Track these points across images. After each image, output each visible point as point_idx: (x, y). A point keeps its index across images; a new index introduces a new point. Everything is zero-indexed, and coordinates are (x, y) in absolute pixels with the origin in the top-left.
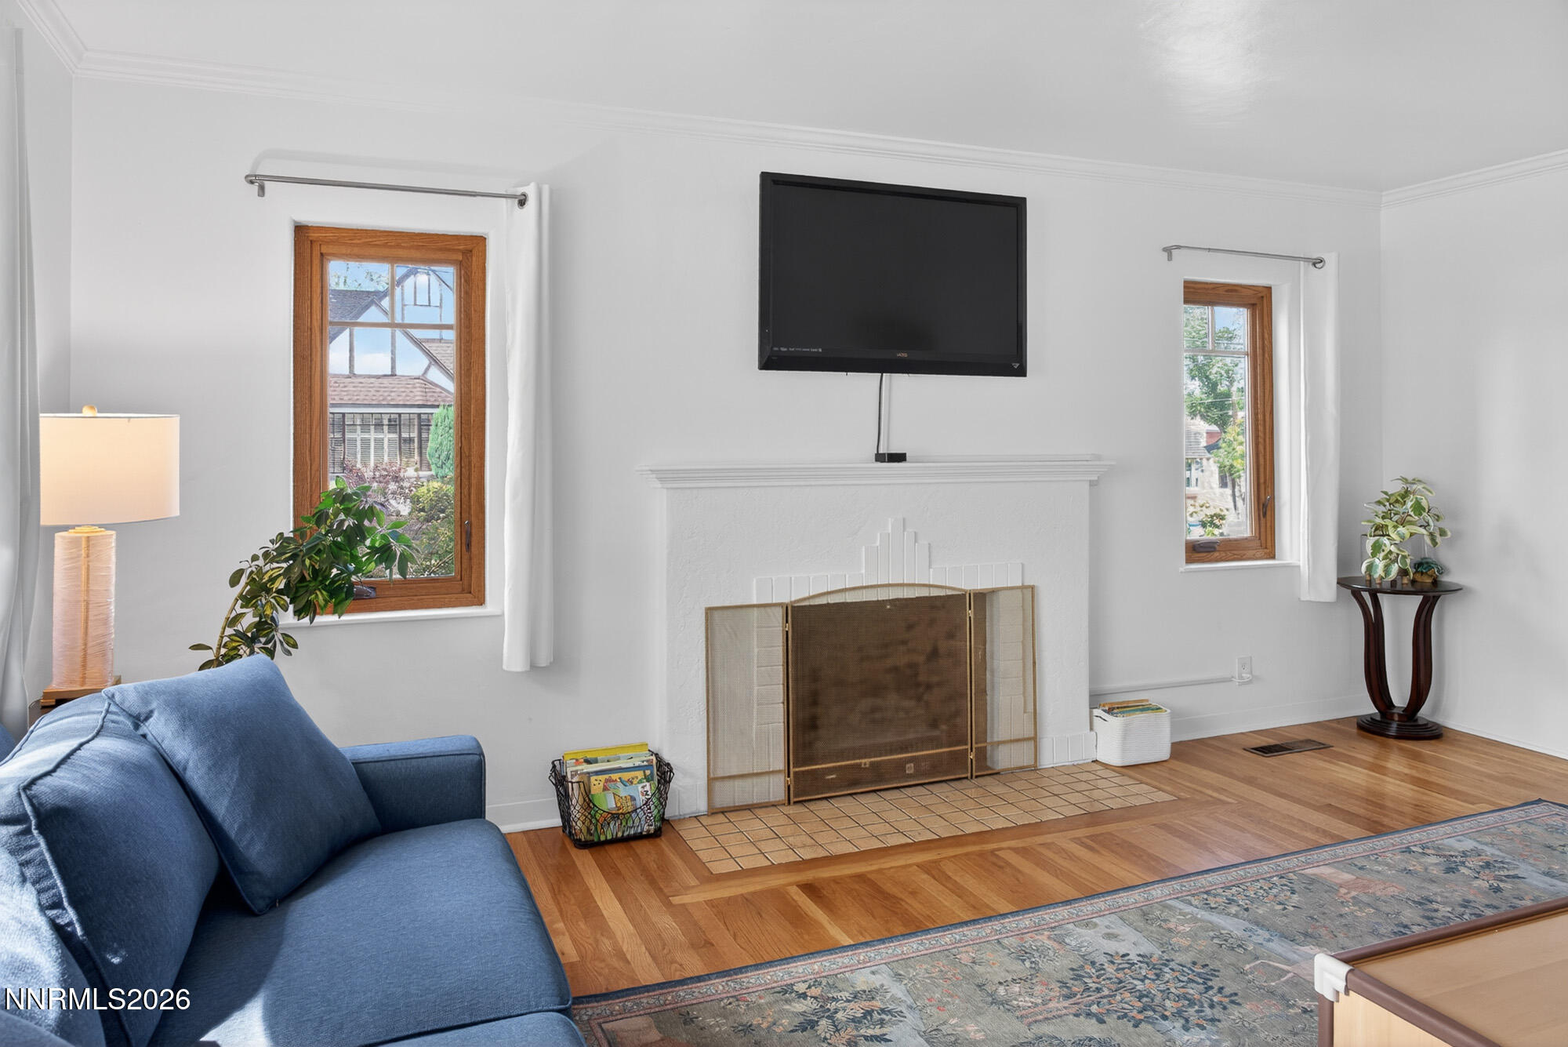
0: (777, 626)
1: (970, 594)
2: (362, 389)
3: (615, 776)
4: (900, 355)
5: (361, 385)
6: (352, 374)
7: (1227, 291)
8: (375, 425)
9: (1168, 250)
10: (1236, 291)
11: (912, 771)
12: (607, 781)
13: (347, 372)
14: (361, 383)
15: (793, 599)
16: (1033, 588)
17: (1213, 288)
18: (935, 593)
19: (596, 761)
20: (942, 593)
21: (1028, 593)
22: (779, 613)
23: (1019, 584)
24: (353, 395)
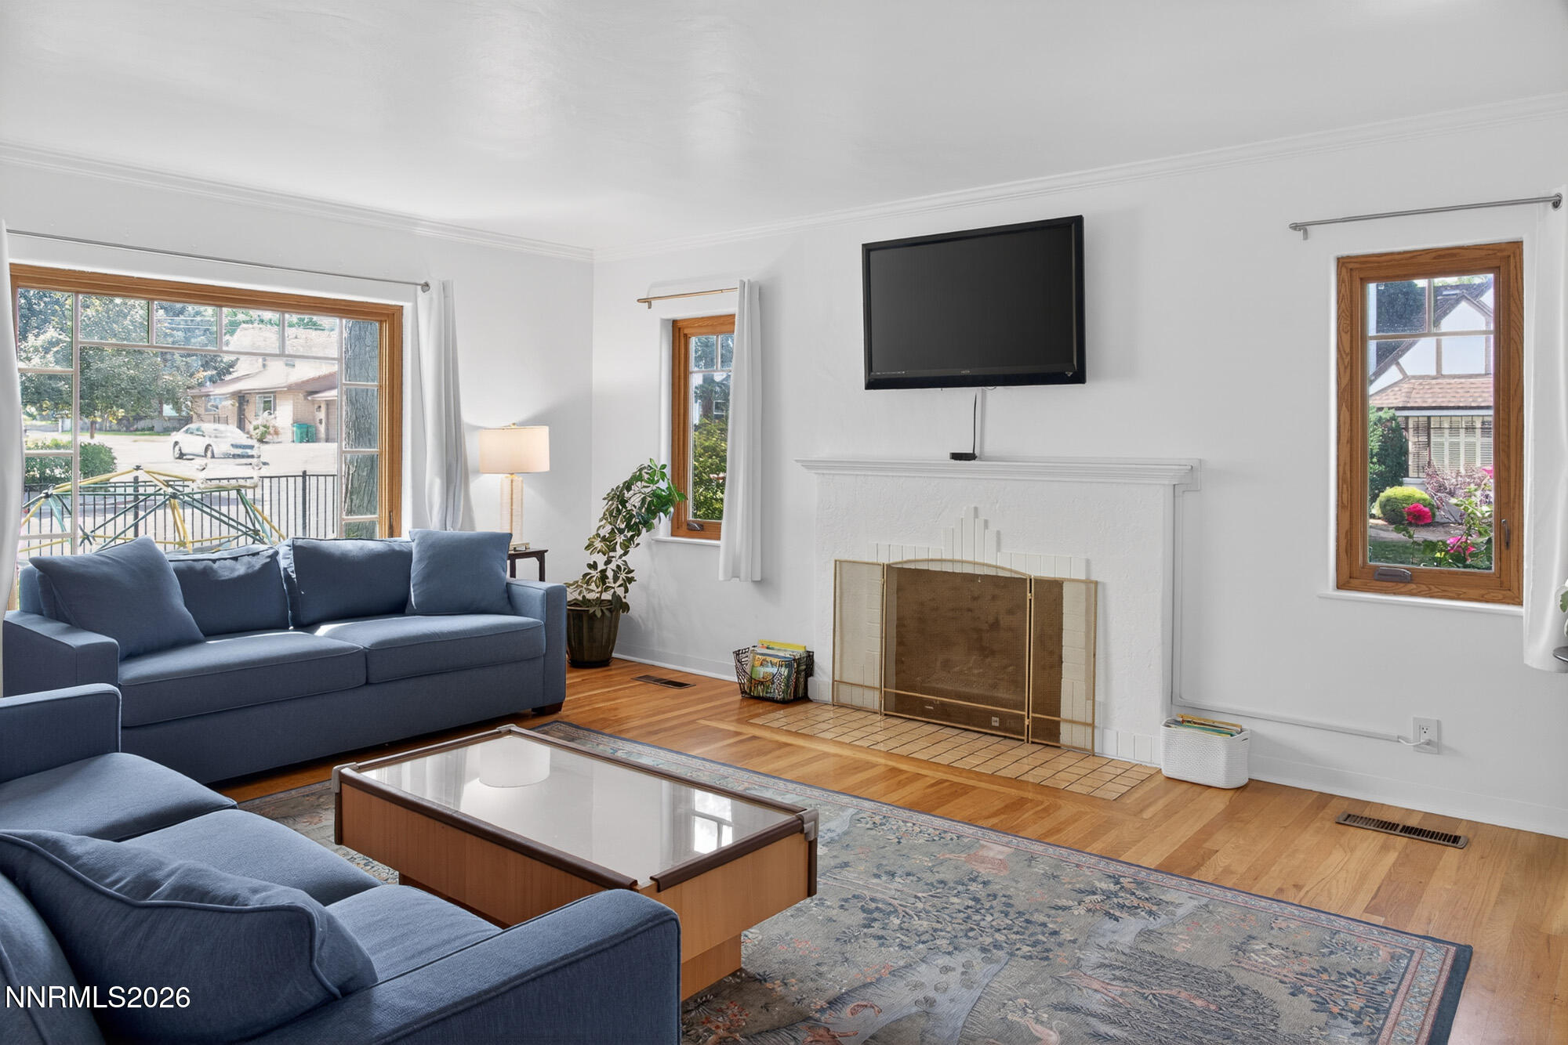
0: (877, 579)
1: (1031, 580)
2: (1449, 391)
3: (769, 659)
4: (964, 372)
5: (1448, 386)
6: (1439, 375)
7: (1435, 258)
8: (1466, 428)
9: (1299, 227)
10: (1454, 255)
11: (997, 724)
12: (764, 660)
13: (1433, 373)
14: (1450, 384)
15: (891, 562)
16: (1096, 583)
17: (1412, 258)
18: (1001, 574)
19: (772, 649)
20: (1007, 574)
21: (1093, 586)
22: (878, 571)
23: (1083, 577)
24: (1438, 397)
